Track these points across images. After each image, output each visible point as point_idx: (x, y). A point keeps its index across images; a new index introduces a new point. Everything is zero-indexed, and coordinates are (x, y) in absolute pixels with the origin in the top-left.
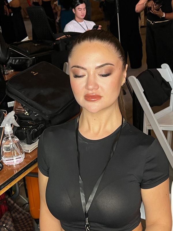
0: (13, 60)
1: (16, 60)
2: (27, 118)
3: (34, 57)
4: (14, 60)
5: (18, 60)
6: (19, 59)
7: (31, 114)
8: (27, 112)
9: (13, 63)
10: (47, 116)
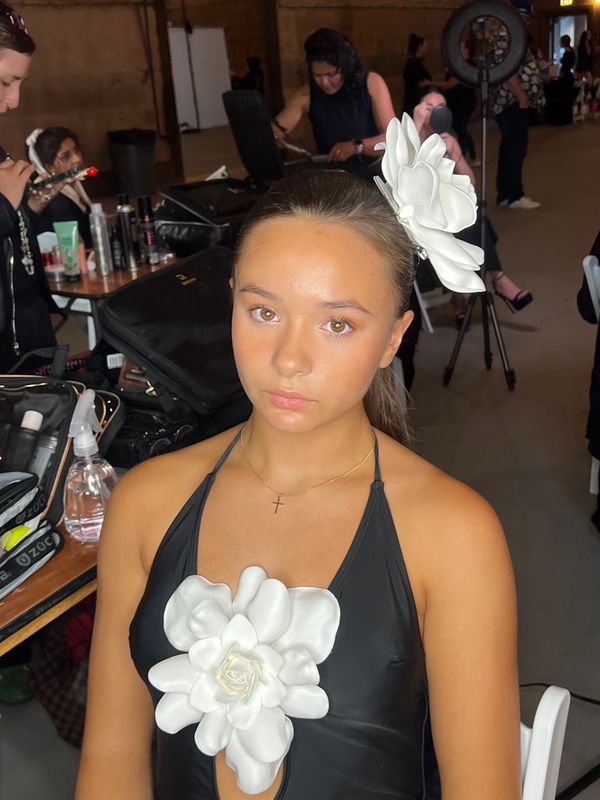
0: (173, 229)
1: (181, 228)
2: (152, 405)
3: (227, 225)
4: (177, 229)
5: (185, 231)
6: (190, 227)
7: (161, 394)
8: (152, 388)
9: (175, 236)
10: (204, 404)
